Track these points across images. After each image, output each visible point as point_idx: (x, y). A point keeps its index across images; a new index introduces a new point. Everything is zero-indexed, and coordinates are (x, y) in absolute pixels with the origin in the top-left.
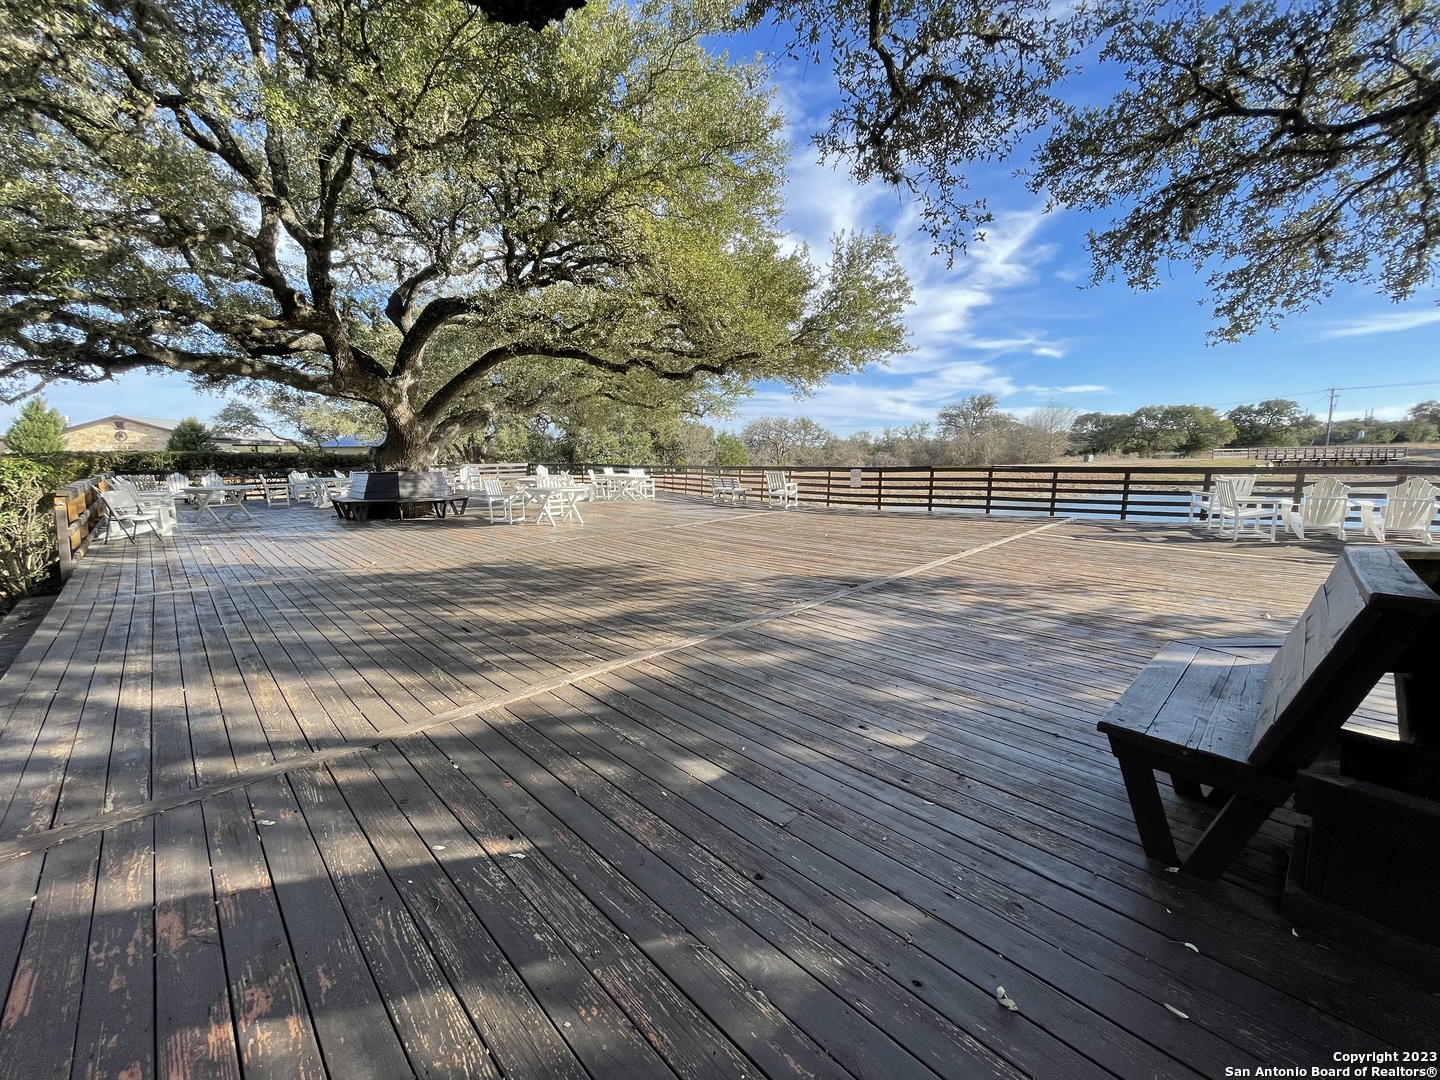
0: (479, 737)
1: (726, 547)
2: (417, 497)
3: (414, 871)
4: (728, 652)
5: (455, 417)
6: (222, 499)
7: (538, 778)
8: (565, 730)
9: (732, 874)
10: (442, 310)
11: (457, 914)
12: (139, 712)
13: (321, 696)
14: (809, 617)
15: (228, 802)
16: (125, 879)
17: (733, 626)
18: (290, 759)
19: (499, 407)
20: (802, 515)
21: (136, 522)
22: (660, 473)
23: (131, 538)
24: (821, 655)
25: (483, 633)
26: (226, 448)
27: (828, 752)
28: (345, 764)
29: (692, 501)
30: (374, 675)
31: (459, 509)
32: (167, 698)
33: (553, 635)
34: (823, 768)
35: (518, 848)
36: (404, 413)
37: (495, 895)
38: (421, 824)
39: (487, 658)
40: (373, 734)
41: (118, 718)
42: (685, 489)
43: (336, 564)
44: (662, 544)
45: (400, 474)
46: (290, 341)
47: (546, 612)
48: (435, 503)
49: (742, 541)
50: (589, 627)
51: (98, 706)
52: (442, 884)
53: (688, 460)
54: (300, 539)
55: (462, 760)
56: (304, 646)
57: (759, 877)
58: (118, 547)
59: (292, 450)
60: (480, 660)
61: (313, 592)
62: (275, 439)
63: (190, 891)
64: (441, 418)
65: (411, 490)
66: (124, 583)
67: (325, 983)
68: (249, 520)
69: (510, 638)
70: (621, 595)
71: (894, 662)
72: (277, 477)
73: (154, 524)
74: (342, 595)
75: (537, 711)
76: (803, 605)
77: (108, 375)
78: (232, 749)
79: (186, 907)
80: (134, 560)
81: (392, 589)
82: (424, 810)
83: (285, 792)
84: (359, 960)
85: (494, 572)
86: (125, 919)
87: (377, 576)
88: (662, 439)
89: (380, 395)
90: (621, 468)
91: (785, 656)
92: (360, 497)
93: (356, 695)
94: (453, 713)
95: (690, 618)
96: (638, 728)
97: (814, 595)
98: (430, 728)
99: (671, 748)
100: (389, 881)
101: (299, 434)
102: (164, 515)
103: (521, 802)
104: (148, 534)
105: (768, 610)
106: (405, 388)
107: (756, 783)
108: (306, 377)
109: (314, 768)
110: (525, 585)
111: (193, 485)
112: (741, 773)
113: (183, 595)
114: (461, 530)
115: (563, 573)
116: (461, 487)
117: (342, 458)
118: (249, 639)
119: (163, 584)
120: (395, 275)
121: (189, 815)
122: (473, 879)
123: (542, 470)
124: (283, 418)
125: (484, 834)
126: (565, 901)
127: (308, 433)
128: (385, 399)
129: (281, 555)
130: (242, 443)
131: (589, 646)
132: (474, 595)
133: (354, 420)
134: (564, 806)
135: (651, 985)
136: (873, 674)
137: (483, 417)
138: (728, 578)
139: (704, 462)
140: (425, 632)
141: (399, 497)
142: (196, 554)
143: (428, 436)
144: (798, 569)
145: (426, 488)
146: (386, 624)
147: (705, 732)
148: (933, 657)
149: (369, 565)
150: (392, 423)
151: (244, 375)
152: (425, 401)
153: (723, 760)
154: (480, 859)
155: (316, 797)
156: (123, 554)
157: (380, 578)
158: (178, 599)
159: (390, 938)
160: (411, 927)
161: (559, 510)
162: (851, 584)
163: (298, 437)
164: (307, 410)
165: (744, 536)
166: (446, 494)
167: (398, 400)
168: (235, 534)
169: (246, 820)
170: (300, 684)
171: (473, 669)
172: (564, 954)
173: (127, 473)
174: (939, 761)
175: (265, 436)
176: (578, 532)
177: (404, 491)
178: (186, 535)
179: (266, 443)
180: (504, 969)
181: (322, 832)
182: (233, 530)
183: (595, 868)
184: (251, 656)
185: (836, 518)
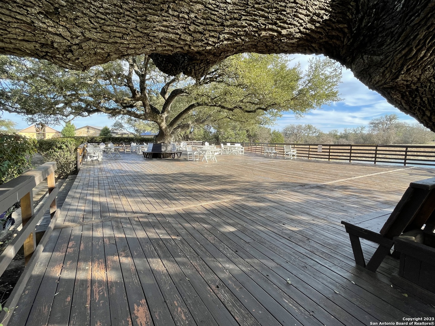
0: (175, 215)
1: (263, 171)
2: (167, 152)
3: (155, 239)
4: (250, 202)
5: (179, 126)
6: (113, 151)
7: (187, 225)
8: (197, 216)
9: (230, 250)
10: (176, 93)
11: (163, 248)
12: (97, 202)
13: (137, 203)
14: (282, 194)
15: (117, 222)
16: (98, 232)
17: (255, 195)
18: (129, 215)
19: (193, 123)
20: (296, 162)
21: (93, 156)
22: (247, 145)
23: (92, 161)
24: (280, 205)
25: (180, 191)
26: (114, 135)
27: (269, 229)
28: (142, 217)
29: (257, 155)
30: (150, 199)
31: (179, 156)
32: (103, 200)
33: (199, 193)
34: (266, 232)
35: (179, 238)
36: (164, 125)
37: (172, 245)
38: (158, 231)
39: (180, 197)
40: (149, 212)
41: (93, 203)
42: (256, 151)
43: (143, 170)
44: (240, 170)
45: (162, 144)
46: (134, 103)
47: (199, 187)
48: (172, 153)
49: (270, 170)
50: (210, 192)
51: (89, 200)
52: (161, 242)
53: (260, 140)
54: (133, 163)
55: (169, 219)
56: (133, 191)
57: (237, 251)
58: (89, 163)
59: (132, 136)
60: (178, 198)
61: (136, 177)
62: (127, 132)
63: (110, 236)
64: (175, 126)
65: (165, 149)
66: (92, 172)
67: (135, 254)
68: (120, 157)
69: (187, 193)
70: (222, 184)
71: (305, 209)
72: (128, 144)
73: (97, 157)
74: (144, 179)
75: (190, 211)
76: (281, 191)
77: (89, 115)
78: (117, 212)
79: (109, 238)
80: (93, 167)
81: (157, 178)
82: (159, 229)
83: (128, 221)
84: (142, 251)
85: (186, 175)
86: (98, 238)
87: (154, 174)
88: (251, 133)
89: (157, 119)
90: (233, 143)
91: (268, 204)
92: (150, 151)
93: (145, 203)
94: (169, 209)
95: (242, 192)
96: (216, 217)
97: (287, 188)
98: (163, 212)
99: (224, 223)
100: (150, 240)
101: (134, 131)
102: (100, 155)
103: (181, 229)
104: (96, 160)
105: (269, 191)
106: (165, 117)
107: (245, 233)
108: (137, 114)
109: (135, 217)
110: (194, 179)
111: (106, 146)
112: (241, 230)
113: (105, 176)
114: (179, 162)
115: (206, 176)
116: (181, 149)
117: (146, 139)
118: (120, 188)
119: (100, 173)
120: (164, 81)
121: (109, 223)
122: (168, 242)
123: (207, 144)
124: (130, 126)
125: (171, 234)
126: (187, 249)
127: (137, 131)
128: (159, 121)
129: (128, 167)
130: (119, 134)
131: (209, 197)
132: (179, 181)
133: (150, 127)
134: (192, 232)
135: (203, 265)
136: (295, 211)
137: (188, 126)
138: (260, 181)
139: (266, 142)
140: (164, 190)
141: (161, 151)
142: (107, 166)
143: (171, 132)
144: (286, 179)
145: (169, 149)
146: (154, 187)
147: (235, 220)
148: (320, 209)
149: (151, 171)
150: (160, 128)
151: (121, 114)
152: (171, 121)
153: (237, 227)
154: (170, 239)
155: (135, 223)
156: (90, 165)
157: (154, 175)
158: (104, 177)
159: (148, 249)
160: (153, 248)
161: (210, 157)
162: (303, 185)
163: (134, 132)
164: (137, 123)
165: (271, 168)
166: (175, 151)
167: (163, 121)
168: (116, 161)
169: (120, 225)
170: (132, 199)
171: (175, 200)
172: (185, 257)
173: (90, 143)
174: (304, 235)
175: (125, 131)
176: (214, 164)
177: (163, 150)
178: (105, 161)
179: (125, 134)
180: (171, 257)
181: (136, 229)
182: (116, 160)
183: (196, 244)
184: (121, 192)
185: (310, 163)
